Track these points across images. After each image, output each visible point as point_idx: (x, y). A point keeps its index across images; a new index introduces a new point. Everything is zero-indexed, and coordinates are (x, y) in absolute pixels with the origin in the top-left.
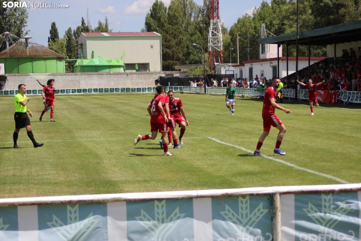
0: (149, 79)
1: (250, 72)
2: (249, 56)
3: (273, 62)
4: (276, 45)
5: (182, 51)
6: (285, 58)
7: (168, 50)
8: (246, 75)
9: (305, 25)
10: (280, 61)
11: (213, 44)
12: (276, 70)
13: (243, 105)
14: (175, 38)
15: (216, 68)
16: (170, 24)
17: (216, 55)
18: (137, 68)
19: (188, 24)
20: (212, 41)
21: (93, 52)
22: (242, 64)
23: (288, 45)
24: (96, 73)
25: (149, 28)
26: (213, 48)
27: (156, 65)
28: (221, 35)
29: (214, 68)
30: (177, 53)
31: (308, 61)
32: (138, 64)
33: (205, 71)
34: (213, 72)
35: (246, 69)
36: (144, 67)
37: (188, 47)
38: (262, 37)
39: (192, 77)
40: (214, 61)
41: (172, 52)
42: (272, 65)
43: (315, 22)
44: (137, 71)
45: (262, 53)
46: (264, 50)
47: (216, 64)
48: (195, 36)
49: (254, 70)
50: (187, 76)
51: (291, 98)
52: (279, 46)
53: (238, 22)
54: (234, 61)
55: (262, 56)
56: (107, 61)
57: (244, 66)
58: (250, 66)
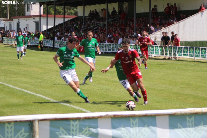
1: (17, 25)
2: (17, 13)
3: (36, 18)
6: (46, 15)
8: (14, 27)
10: (41, 18)
12: (38, 25)
22: (11, 19)
23: (48, 5)
31: (63, 19)
35: (14, 23)
42: (35, 20)
45: (27, 11)
46: (29, 8)
49: (20, 24)
51: (49, 47)
52: (41, 6)
55: (27, 13)
57: (13, 20)
58: (18, 21)
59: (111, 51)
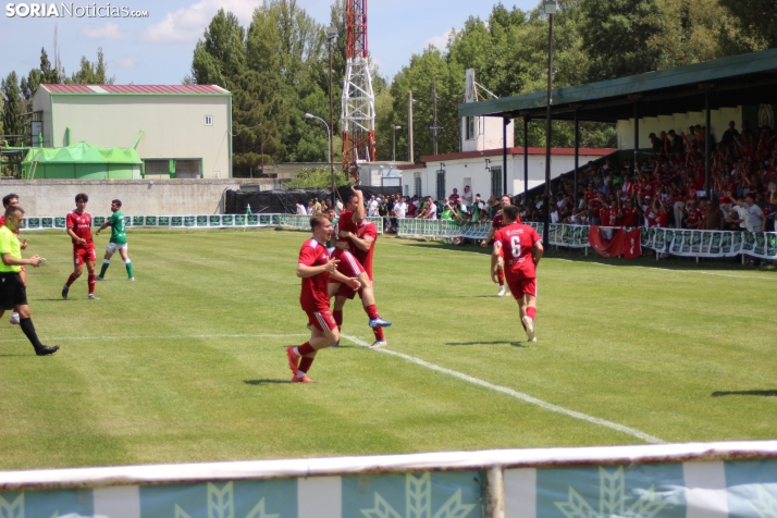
0: (202, 195)
1: (438, 182)
2: (436, 145)
3: (492, 158)
4: (501, 119)
5: (280, 130)
6: (521, 149)
7: (247, 129)
8: (430, 189)
9: (566, 74)
10: (509, 157)
11: (353, 115)
12: (498, 179)
13: (422, 258)
14: (263, 102)
15: (360, 171)
16: (251, 67)
17: (359, 140)
18: (172, 169)
19: (295, 67)
20: (349, 108)
21: (67, 131)
22: (420, 163)
23: (527, 119)
24: (74, 181)
25: (202, 76)
26: (352, 125)
27: (218, 163)
28: (370, 95)
29: (355, 172)
30: (267, 134)
31: (573, 158)
32: (174, 160)
33: (334, 178)
34: (352, 180)
35: (429, 174)
36: (189, 167)
37: (293, 122)
38: (468, 101)
39: (303, 191)
40: (354, 154)
41: (257, 133)
42: (490, 166)
43: (591, 68)
44: (173, 176)
45: (468, 138)
46: (472, 130)
47: (359, 161)
48: (313, 95)
49: (448, 178)
50: (290, 189)
52: (506, 122)
53: (412, 65)
54: (403, 156)
55: (466, 146)
56: (102, 152)
57: (425, 166)
58: (439, 168)
59: (721, 254)
